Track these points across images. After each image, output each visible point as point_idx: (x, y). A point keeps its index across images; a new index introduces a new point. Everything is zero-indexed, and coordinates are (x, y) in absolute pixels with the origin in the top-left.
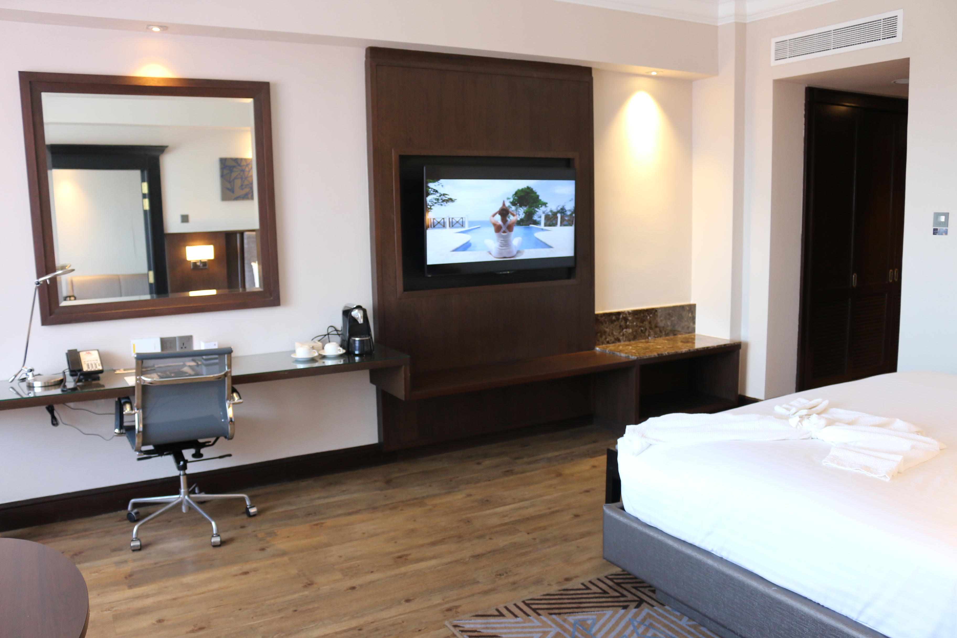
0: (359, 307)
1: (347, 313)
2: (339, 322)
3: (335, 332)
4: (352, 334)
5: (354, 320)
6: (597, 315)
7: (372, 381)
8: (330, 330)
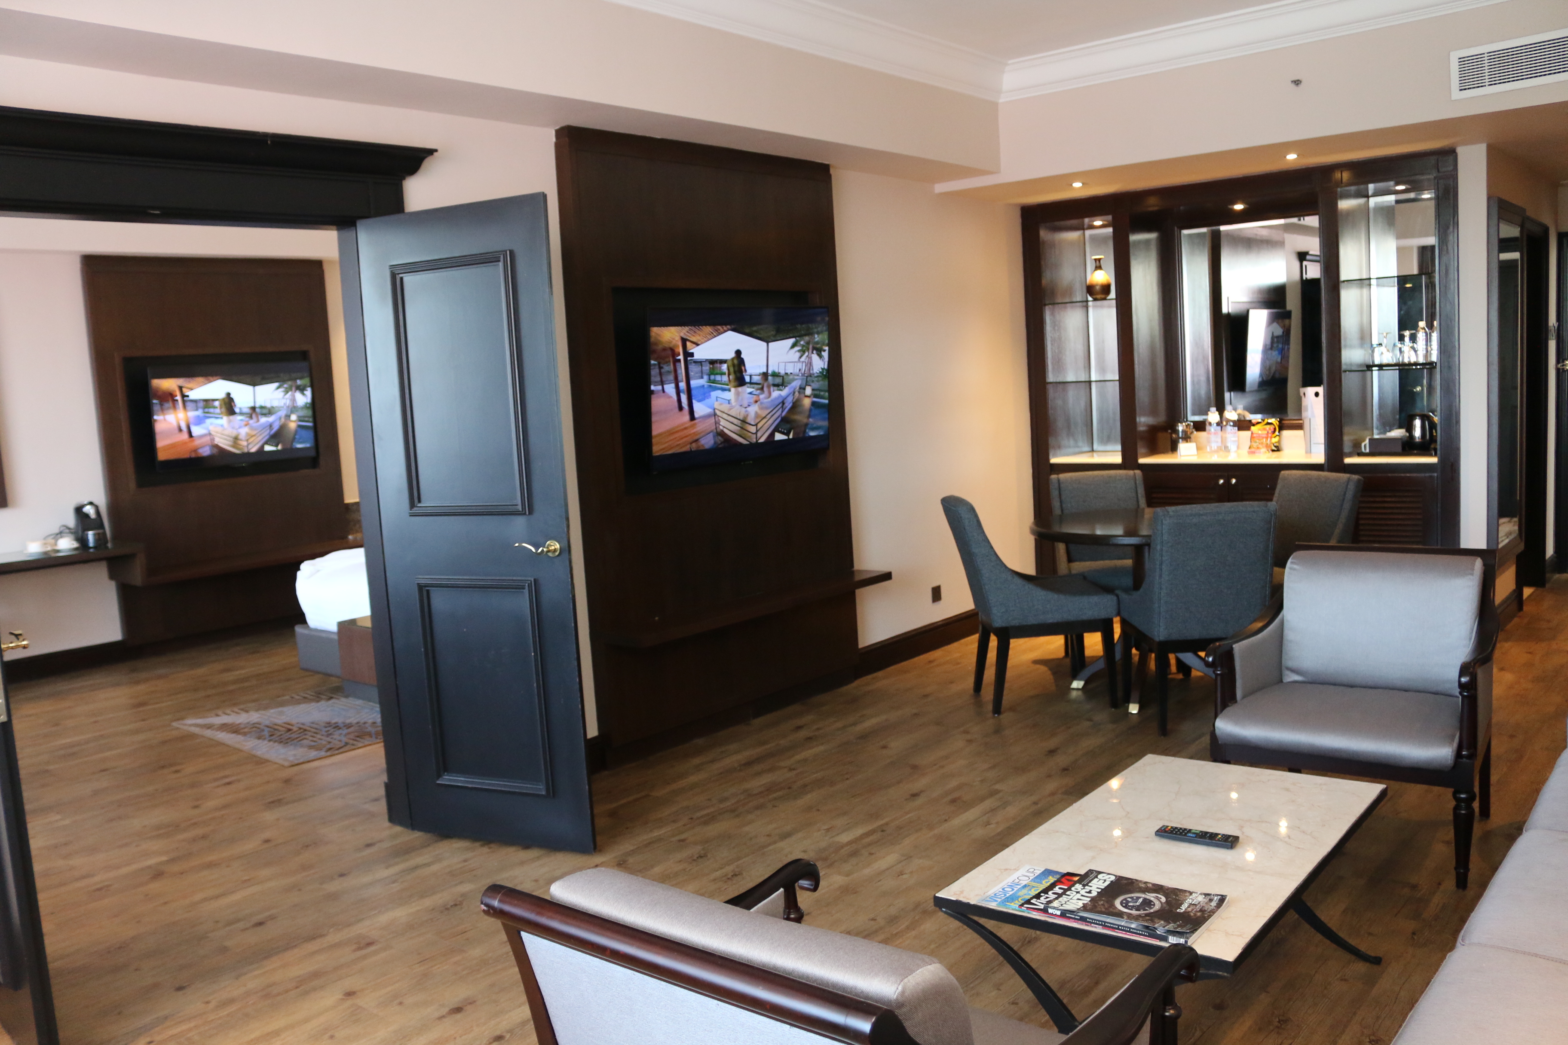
0: (91, 503)
1: (79, 510)
2: (71, 521)
3: (67, 531)
4: (86, 529)
5: (87, 516)
6: (348, 504)
7: (112, 576)
8: (62, 529)
